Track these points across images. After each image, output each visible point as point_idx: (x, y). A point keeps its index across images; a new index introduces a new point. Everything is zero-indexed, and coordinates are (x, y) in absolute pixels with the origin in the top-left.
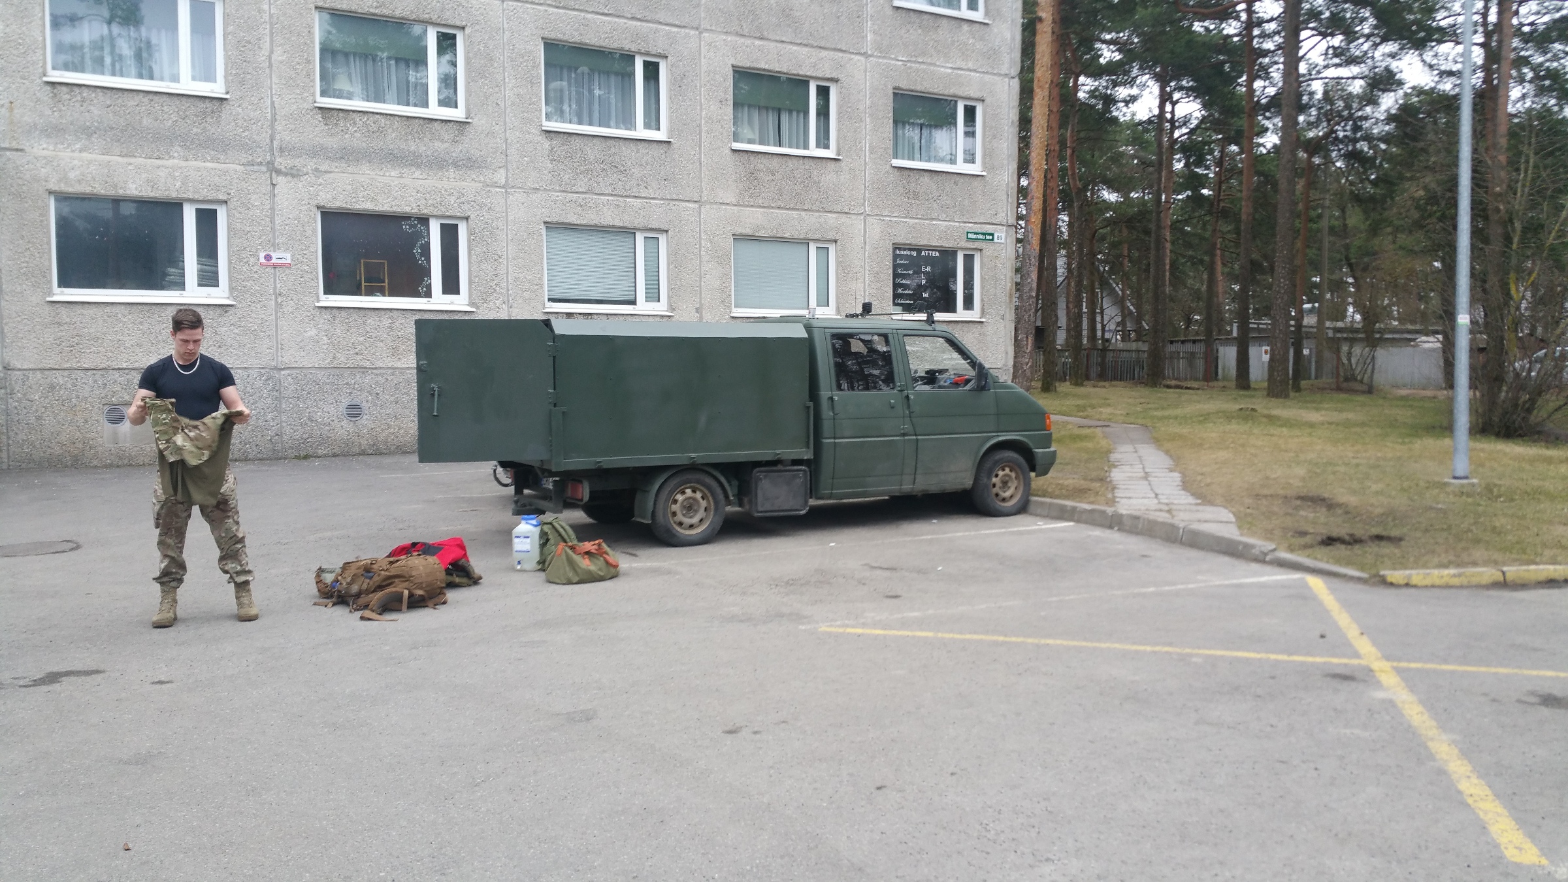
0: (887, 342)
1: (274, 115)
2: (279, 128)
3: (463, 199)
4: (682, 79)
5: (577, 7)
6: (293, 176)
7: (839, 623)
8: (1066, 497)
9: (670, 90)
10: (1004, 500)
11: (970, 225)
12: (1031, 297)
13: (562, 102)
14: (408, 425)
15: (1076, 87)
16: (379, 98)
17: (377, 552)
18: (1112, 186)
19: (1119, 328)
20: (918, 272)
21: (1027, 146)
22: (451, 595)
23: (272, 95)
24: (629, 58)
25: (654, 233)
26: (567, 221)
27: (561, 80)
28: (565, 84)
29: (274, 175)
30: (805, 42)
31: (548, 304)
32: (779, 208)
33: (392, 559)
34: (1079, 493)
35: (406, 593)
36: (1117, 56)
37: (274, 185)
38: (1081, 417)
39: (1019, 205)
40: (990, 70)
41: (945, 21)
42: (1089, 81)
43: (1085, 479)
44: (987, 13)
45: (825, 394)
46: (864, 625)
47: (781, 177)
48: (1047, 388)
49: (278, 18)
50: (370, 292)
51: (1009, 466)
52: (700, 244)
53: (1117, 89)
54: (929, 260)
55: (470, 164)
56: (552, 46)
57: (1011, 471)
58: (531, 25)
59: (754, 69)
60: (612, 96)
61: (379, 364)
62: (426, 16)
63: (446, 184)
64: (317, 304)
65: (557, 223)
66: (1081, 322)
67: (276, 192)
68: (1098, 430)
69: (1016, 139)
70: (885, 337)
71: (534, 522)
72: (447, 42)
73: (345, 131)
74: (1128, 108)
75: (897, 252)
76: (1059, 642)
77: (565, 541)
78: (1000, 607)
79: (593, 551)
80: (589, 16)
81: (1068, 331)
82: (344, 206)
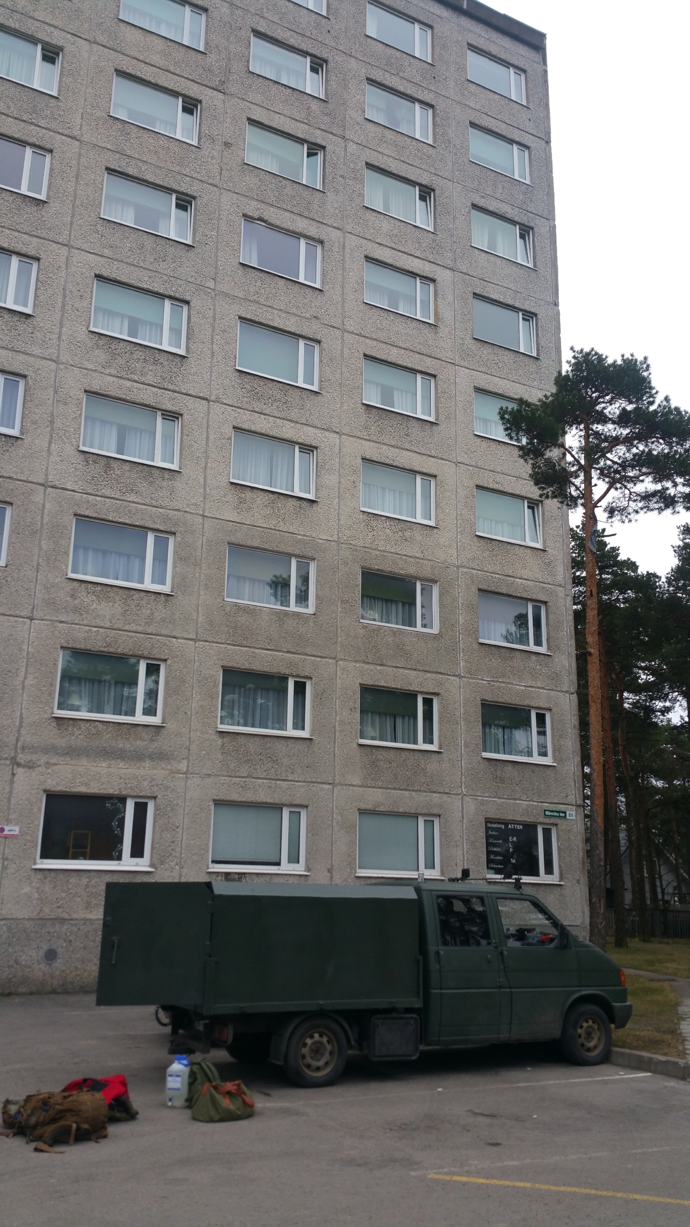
0: (483, 904)
1: (21, 723)
2: (23, 732)
3: (154, 783)
4: (322, 693)
5: (248, 645)
6: (29, 768)
7: (445, 1170)
8: (643, 1048)
9: (313, 701)
10: (589, 1050)
11: (546, 804)
12: (600, 866)
13: (233, 709)
14: (92, 969)
15: (622, 700)
16: (100, 710)
17: (54, 1087)
18: (659, 777)
19: (676, 892)
20: (506, 840)
21: (588, 742)
22: (112, 1129)
23: (22, 708)
24: (284, 679)
25: (297, 808)
26: (231, 799)
27: (234, 694)
28: (236, 696)
29: (15, 767)
30: (414, 667)
31: (211, 865)
32: (394, 789)
33: (66, 1094)
34: (653, 1044)
35: (74, 1126)
36: (651, 679)
37: (13, 774)
38: (650, 971)
39: (584, 788)
40: (554, 688)
41: (518, 653)
42: (631, 696)
43: (658, 1031)
44: (549, 648)
45: (432, 948)
46: (468, 1173)
47: (396, 765)
48: (620, 943)
49: (33, 655)
50: (75, 857)
51: (591, 1019)
52: (333, 817)
53: (654, 702)
54: (515, 832)
55: (161, 756)
56: (228, 672)
57: (593, 1023)
58: (215, 658)
59: (375, 686)
60: (270, 704)
61: (75, 916)
62: (140, 652)
63: (142, 772)
64: (34, 867)
65: (223, 801)
66: (644, 886)
67: (15, 779)
68: (666, 984)
69: (578, 739)
70: (481, 899)
71: (185, 1062)
72: (153, 670)
73: (72, 734)
74: (664, 716)
75: (489, 825)
76: (645, 1197)
77: (210, 1081)
78: (590, 1158)
79: (234, 1091)
80: (257, 651)
81: (634, 893)
82: (64, 789)
